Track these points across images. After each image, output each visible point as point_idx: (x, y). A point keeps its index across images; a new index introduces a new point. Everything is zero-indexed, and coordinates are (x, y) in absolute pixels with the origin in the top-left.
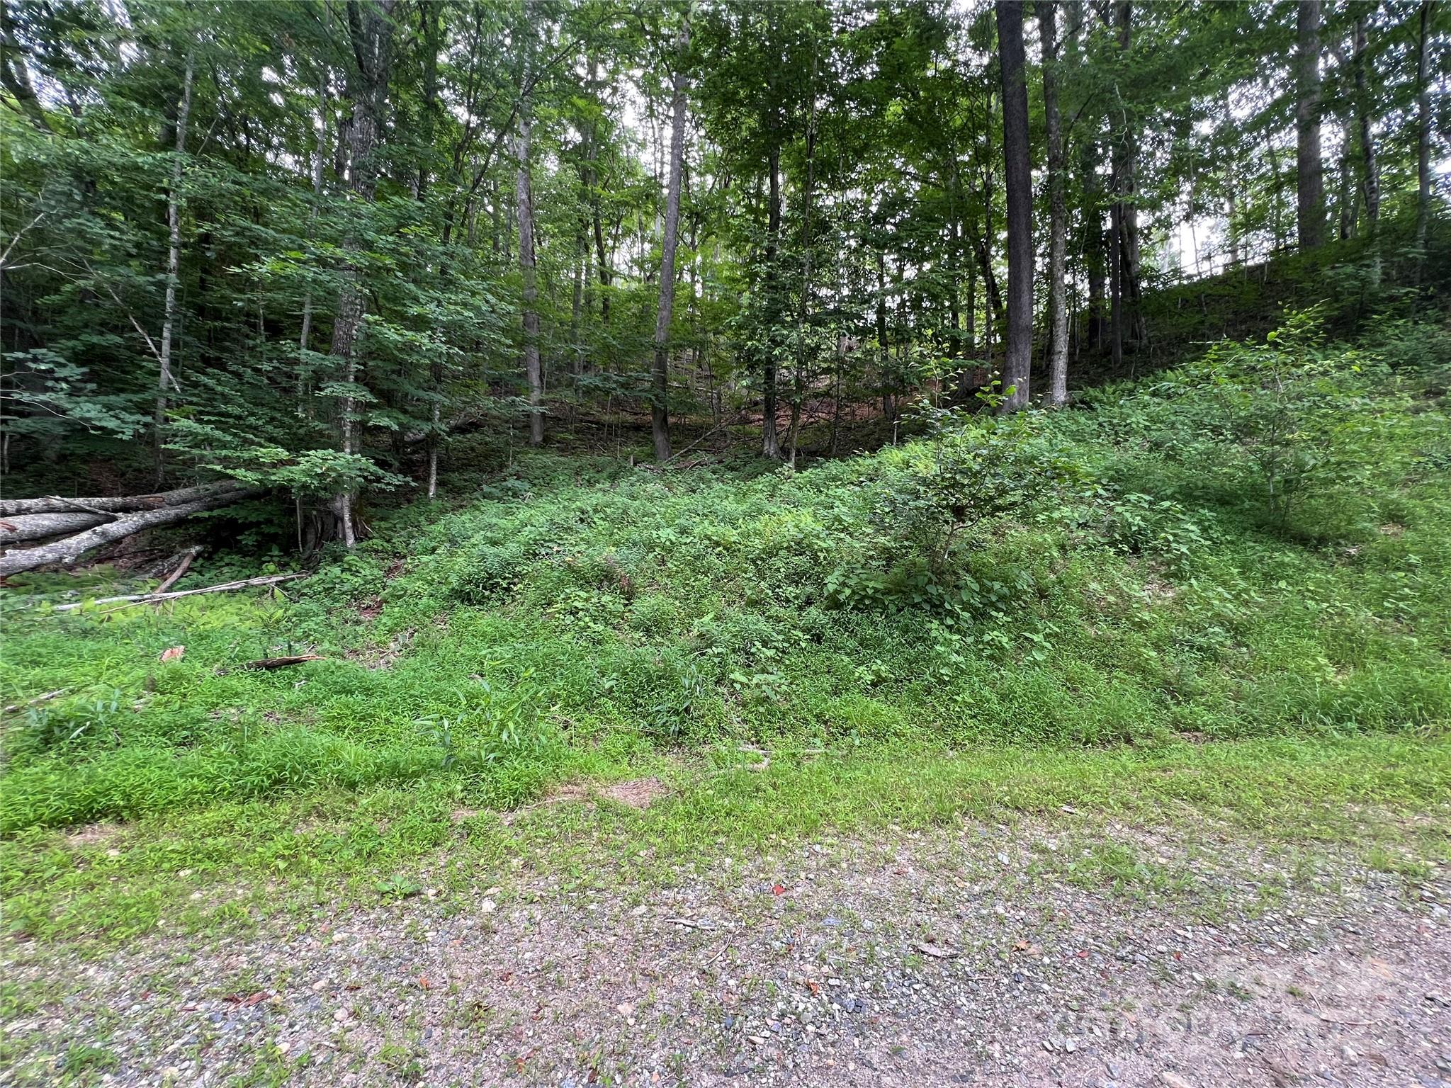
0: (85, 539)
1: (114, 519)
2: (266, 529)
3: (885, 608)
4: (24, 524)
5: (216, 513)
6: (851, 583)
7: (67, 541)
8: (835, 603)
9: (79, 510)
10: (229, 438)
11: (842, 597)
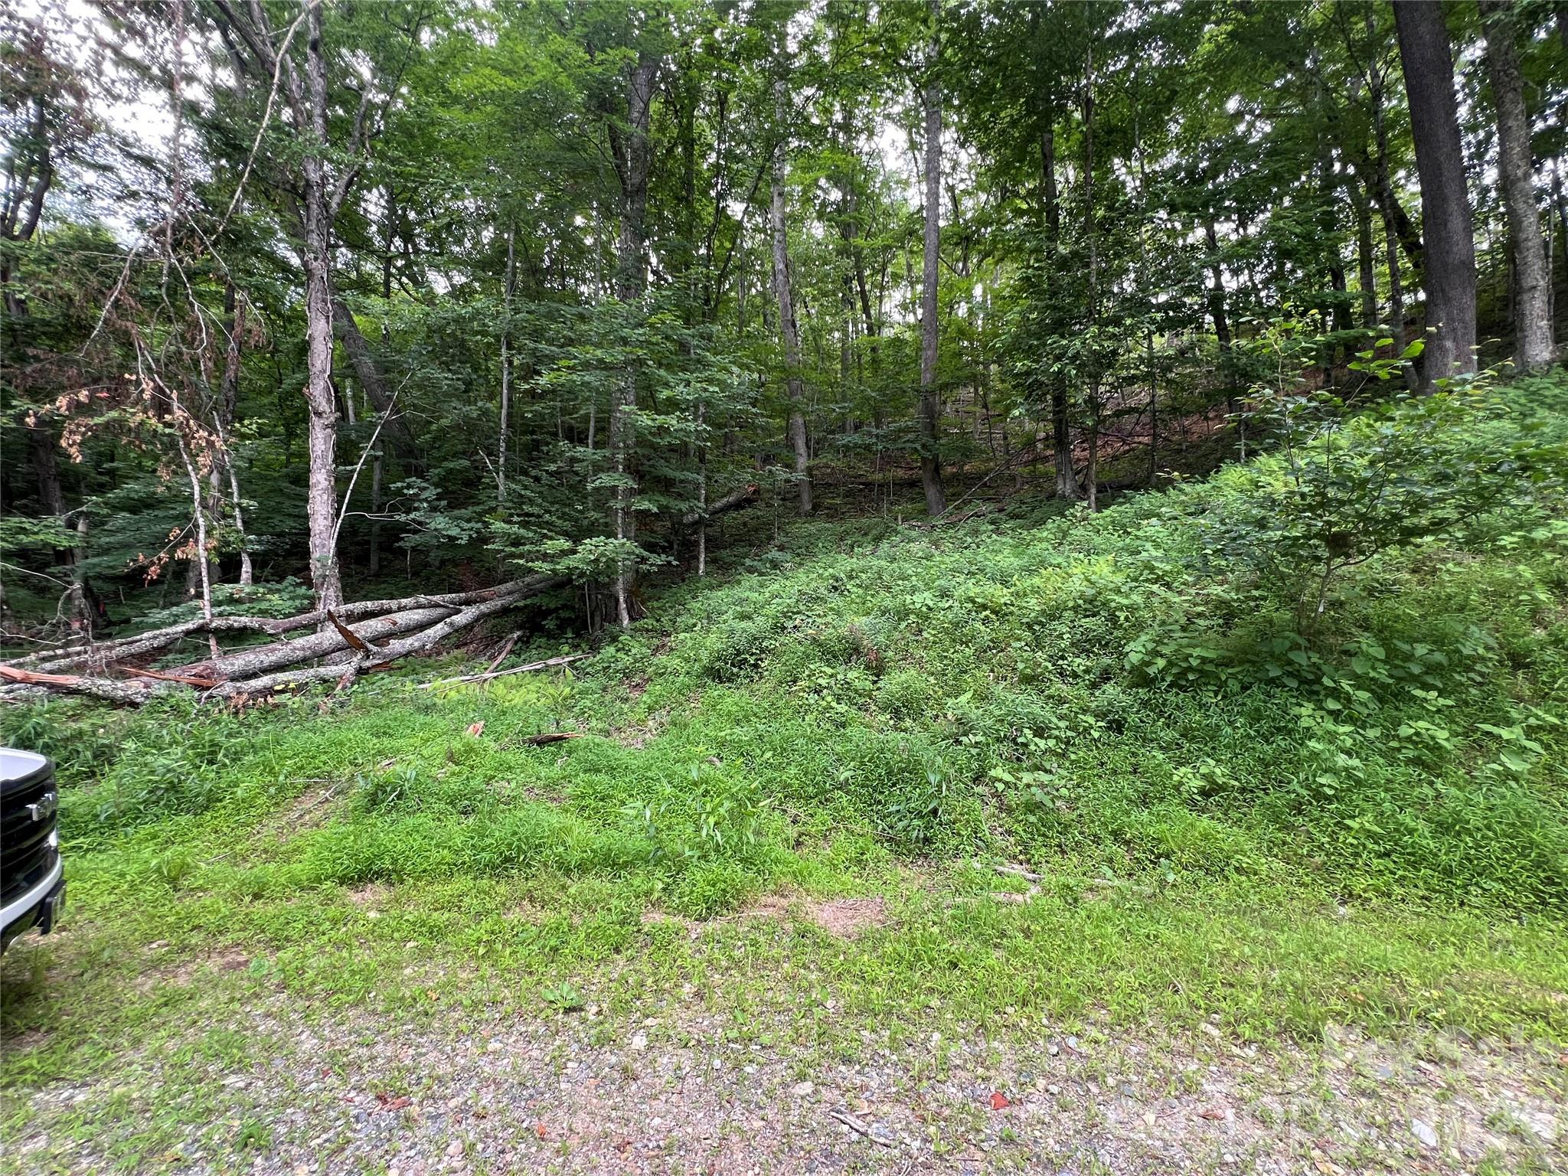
0: (439, 629)
1: (458, 612)
2: (563, 614)
3: (1222, 685)
4: (403, 618)
5: (529, 601)
6: (1165, 650)
7: (427, 632)
8: (1141, 678)
9: (437, 605)
10: (531, 535)
11: (1152, 671)
